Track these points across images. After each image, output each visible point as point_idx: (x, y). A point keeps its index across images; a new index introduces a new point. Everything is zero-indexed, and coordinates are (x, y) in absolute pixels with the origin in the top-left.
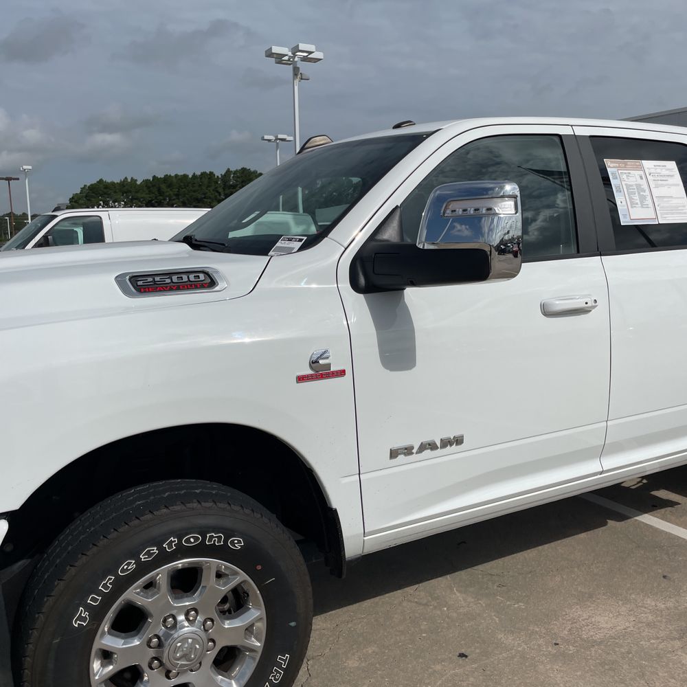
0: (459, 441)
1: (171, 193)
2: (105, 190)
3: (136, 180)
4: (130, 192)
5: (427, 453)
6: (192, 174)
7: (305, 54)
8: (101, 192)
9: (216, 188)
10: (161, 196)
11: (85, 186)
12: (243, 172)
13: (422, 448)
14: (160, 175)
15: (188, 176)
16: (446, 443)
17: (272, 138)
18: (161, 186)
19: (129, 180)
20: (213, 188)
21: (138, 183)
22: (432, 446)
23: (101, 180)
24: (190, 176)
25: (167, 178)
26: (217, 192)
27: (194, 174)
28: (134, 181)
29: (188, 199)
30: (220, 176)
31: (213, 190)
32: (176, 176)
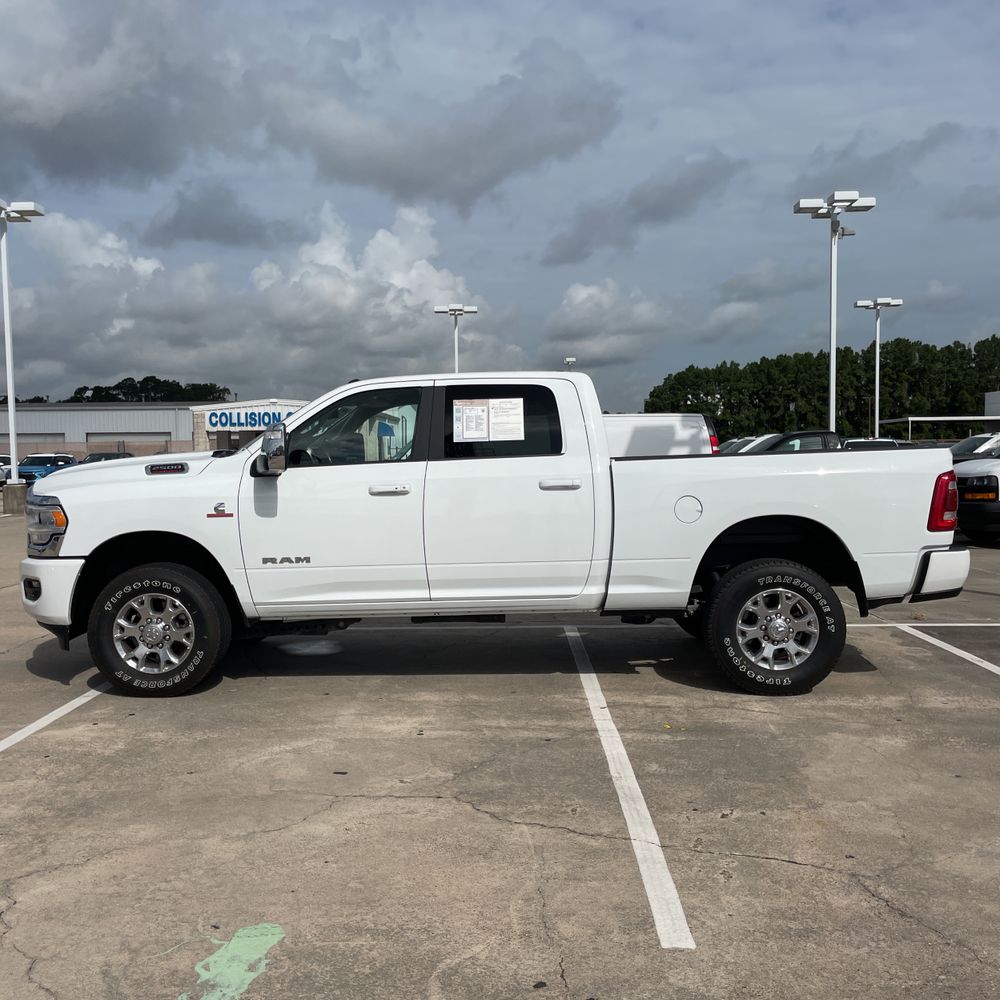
0: (308, 560)
1: (786, 380)
2: (695, 380)
3: (738, 365)
4: (728, 380)
5: (286, 564)
6: (818, 352)
7: (848, 204)
8: (689, 383)
9: (853, 370)
10: (770, 383)
11: (670, 375)
12: (897, 345)
13: (284, 560)
14: (772, 356)
15: (812, 355)
16: (298, 560)
17: (870, 303)
18: (773, 371)
19: (728, 365)
20: (848, 370)
21: (741, 368)
22: (289, 560)
23: (691, 367)
24: (815, 356)
25: (782, 359)
26: (855, 375)
27: (821, 351)
28: (735, 365)
29: (808, 387)
30: (860, 353)
31: (849, 374)
32: (796, 355)
